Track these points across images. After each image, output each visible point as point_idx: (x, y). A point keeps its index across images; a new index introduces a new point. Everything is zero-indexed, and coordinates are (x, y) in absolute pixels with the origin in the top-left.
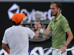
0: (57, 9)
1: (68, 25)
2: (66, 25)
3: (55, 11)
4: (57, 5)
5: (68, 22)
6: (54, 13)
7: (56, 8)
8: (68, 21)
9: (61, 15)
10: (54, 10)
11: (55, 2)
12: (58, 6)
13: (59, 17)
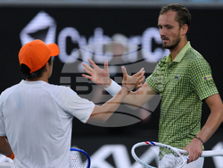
0: (180, 26)
1: (209, 77)
2: (205, 78)
3: (174, 35)
4: (179, 14)
5: (209, 67)
6: (171, 39)
7: (176, 25)
8: (210, 65)
9: (188, 46)
10: (170, 30)
11: (174, 8)
12: (181, 19)
13: (183, 52)
